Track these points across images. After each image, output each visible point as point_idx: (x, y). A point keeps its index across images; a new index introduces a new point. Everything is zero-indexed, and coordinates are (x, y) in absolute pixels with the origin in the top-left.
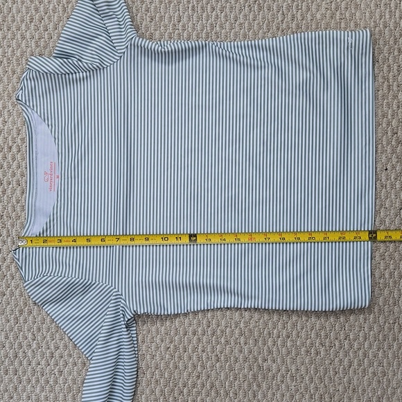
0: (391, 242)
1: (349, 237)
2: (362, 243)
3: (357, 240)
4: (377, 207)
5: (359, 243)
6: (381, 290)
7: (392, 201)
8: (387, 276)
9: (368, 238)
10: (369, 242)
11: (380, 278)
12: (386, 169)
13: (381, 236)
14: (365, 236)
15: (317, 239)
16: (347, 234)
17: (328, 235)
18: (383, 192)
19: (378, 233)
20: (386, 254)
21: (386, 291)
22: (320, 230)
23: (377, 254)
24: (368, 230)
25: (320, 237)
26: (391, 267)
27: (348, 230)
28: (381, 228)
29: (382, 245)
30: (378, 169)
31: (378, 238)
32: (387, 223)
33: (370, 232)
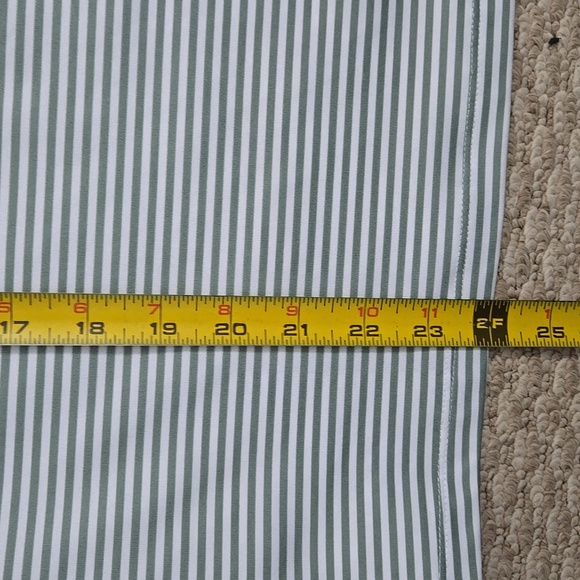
0: (557, 352)
1: (395, 327)
2: (448, 353)
3: (427, 341)
4: (514, 200)
5: (433, 354)
6: (510, 557)
7: (568, 181)
8: (537, 497)
9: (469, 336)
10: (477, 353)
11: (510, 505)
12: (554, 41)
13: (521, 328)
14: (460, 327)
15: (255, 333)
16: (387, 312)
17: (307, 314)
18: (536, 139)
19: (513, 313)
20: (537, 404)
21: (529, 561)
22: (270, 291)
23: (503, 403)
24: (473, 299)
25: (266, 325)
26: (556, 458)
27: (391, 294)
28: (523, 294)
29: (523, 363)
30: (522, 36)
31: (513, 336)
32: (546, 270)
33: (483, 309)
